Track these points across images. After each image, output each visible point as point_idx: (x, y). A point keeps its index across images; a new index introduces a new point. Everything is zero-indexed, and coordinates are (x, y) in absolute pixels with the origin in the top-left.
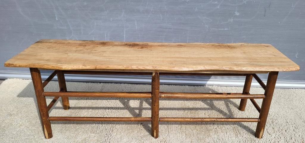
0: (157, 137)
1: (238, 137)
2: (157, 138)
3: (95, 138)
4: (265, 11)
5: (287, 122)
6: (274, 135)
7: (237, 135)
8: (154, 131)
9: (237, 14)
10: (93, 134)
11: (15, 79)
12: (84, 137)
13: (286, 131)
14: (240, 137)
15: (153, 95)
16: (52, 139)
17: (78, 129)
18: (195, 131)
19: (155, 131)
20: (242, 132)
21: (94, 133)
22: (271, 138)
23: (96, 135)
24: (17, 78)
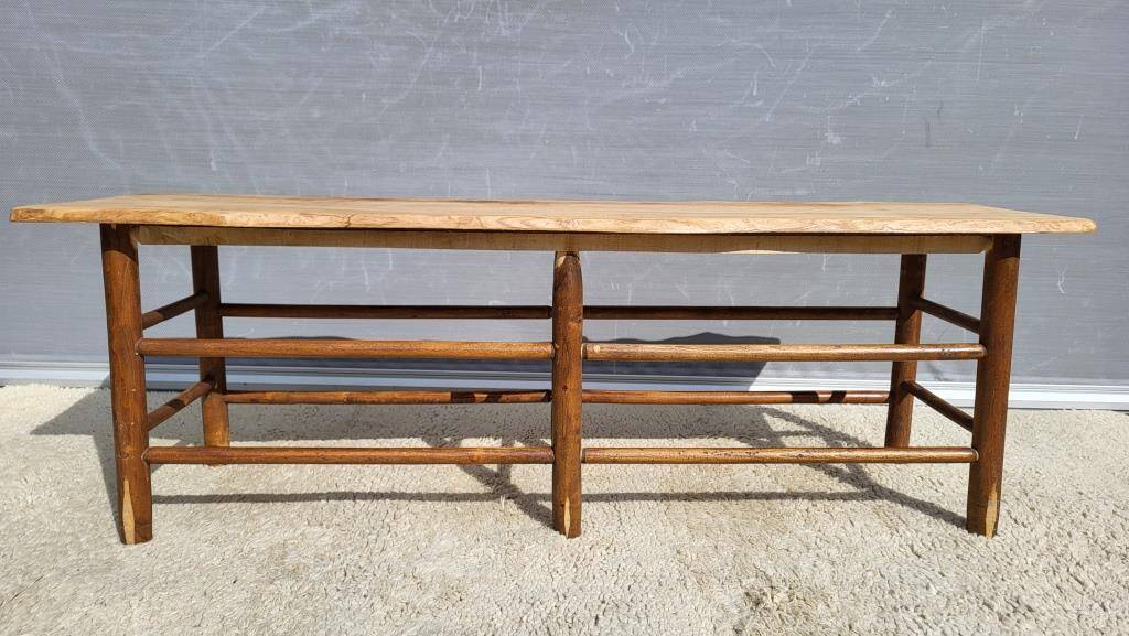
0: (575, 532)
1: (901, 533)
2: (577, 538)
3: (326, 538)
4: (928, 128)
5: (1081, 493)
6: (1040, 529)
7: (894, 530)
8: (563, 506)
9: (834, 139)
10: (317, 529)
11: (32, 386)
12: (278, 537)
13: (1084, 515)
14: (909, 534)
15: (557, 347)
16: (148, 545)
17: (258, 514)
18: (724, 519)
19: (567, 504)
20: (912, 520)
21: (322, 524)
22: (1033, 535)
23: (331, 529)
24: (40, 382)
